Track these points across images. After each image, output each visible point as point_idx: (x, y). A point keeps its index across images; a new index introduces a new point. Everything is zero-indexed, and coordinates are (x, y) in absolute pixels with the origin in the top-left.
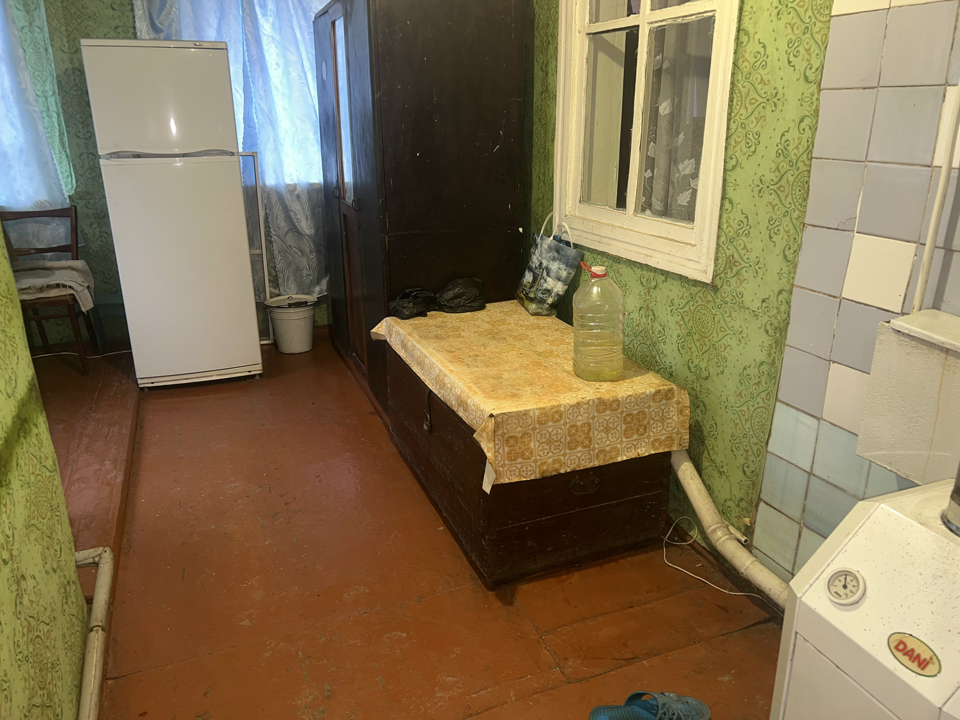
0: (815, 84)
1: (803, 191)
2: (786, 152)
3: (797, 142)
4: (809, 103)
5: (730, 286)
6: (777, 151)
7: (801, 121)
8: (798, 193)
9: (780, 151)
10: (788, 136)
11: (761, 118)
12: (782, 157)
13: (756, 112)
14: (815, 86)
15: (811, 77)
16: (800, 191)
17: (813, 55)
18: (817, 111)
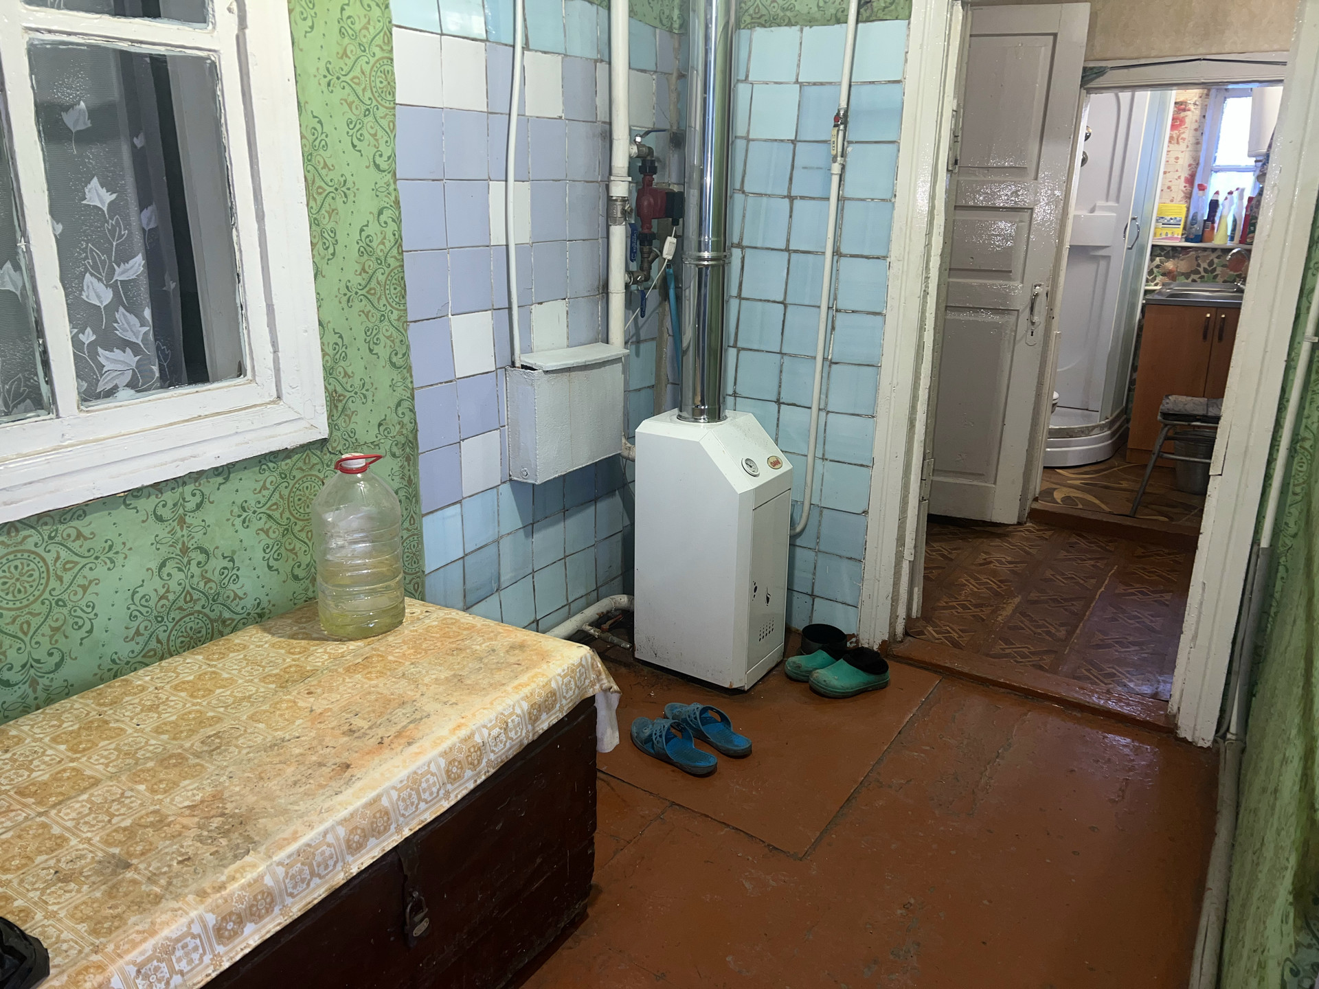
0: (389, 173)
1: (399, 289)
2: (369, 249)
3: (380, 237)
4: (385, 193)
5: (339, 430)
6: (359, 250)
7: (380, 213)
8: (393, 291)
9: (362, 249)
10: (368, 231)
11: (333, 212)
12: (366, 256)
13: (326, 204)
14: (389, 176)
15: (384, 166)
16: (395, 289)
17: (382, 142)
18: (397, 202)
